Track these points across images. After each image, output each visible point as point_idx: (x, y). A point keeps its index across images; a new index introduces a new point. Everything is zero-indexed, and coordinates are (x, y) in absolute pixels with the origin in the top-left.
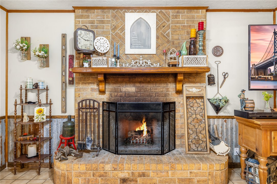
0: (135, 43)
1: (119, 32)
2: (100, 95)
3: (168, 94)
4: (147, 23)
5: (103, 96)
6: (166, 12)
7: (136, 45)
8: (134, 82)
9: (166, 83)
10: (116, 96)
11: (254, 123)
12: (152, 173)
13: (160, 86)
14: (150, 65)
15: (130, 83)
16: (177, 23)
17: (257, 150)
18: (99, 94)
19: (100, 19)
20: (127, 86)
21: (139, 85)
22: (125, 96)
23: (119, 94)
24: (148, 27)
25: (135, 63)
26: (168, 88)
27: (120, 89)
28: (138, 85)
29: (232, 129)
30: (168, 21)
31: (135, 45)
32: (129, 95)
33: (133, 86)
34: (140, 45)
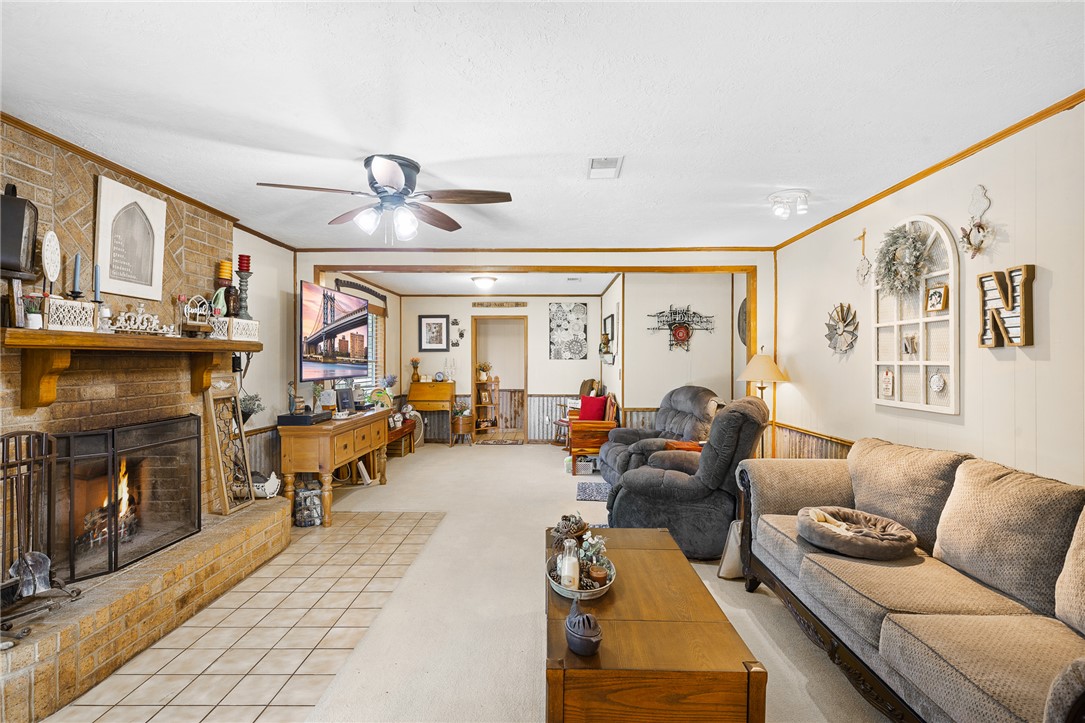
0: (119, 265)
1: (78, 221)
2: (18, 418)
3: (179, 396)
4: (147, 219)
5: (26, 418)
6: (177, 204)
7: (122, 271)
8: (114, 373)
9: (175, 371)
10: (68, 414)
11: (322, 430)
12: (223, 560)
13: (165, 378)
14: (157, 328)
15: (104, 374)
16: (194, 237)
17: (320, 467)
18: (16, 414)
19: (20, 163)
20: (96, 382)
21: (125, 379)
22: (91, 409)
23: (77, 406)
24: (149, 231)
25: (126, 321)
26: (179, 384)
27: (79, 394)
28: (122, 377)
29: (256, 452)
30: (181, 227)
31: (119, 271)
32: (100, 407)
33: (111, 382)
34: (129, 274)
